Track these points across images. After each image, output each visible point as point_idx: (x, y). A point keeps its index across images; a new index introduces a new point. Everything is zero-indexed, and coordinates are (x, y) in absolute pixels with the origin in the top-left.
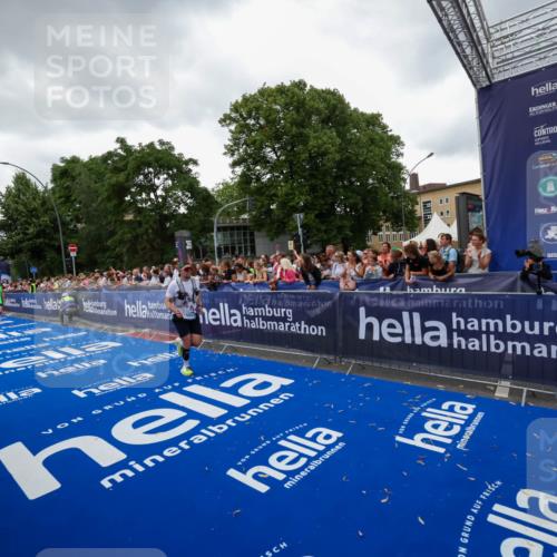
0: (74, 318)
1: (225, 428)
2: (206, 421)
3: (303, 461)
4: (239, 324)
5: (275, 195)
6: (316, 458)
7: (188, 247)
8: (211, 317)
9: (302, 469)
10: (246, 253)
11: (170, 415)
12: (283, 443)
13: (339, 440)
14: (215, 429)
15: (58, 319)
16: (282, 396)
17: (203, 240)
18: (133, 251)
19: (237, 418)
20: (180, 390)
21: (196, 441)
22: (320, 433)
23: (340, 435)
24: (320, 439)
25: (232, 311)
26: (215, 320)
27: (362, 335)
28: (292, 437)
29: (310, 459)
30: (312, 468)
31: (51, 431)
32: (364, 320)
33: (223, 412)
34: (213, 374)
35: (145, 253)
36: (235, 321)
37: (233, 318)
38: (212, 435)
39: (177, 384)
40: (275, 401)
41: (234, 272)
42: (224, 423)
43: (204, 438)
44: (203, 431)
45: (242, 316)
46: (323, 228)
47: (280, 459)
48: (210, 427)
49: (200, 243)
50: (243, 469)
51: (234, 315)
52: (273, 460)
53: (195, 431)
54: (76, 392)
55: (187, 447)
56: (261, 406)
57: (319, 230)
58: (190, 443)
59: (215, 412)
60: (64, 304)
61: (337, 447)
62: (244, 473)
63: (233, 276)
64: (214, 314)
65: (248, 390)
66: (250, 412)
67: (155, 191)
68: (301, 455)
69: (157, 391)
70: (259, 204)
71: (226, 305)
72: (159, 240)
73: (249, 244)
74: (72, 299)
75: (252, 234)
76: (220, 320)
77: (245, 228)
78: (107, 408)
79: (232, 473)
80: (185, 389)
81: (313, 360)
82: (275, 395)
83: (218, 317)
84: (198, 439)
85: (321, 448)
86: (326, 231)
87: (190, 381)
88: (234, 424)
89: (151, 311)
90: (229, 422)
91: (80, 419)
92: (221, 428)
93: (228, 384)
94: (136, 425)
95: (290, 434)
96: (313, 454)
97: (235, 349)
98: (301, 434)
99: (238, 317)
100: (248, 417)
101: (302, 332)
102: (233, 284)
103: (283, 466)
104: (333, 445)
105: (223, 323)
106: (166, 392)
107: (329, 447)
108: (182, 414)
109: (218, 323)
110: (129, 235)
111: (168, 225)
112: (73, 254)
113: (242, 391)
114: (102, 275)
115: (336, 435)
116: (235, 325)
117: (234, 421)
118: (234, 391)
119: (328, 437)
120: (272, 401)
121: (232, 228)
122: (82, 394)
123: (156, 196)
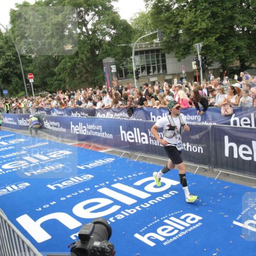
0: (39, 132)
1: (135, 211)
2: (124, 207)
3: (176, 231)
4: (147, 142)
5: (181, 23)
6: (183, 230)
7: (112, 71)
8: (128, 137)
9: (174, 236)
10: (159, 71)
11: (104, 202)
12: (166, 221)
13: (199, 221)
14: (129, 211)
15: (29, 131)
16: (170, 193)
17: (124, 63)
18: (73, 75)
19: (142, 205)
20: (109, 187)
21: (118, 218)
22: (189, 216)
23: (201, 218)
24: (188, 220)
25: (142, 134)
26: (131, 139)
27: (227, 154)
28: (172, 218)
29: (180, 231)
30: (180, 235)
31: (40, 209)
32: (227, 145)
33: (134, 201)
34: (130, 176)
35: (82, 76)
36: (144, 140)
37: (143, 138)
38: (127, 215)
39: (107, 183)
40: (166, 196)
41: (145, 100)
42: (134, 208)
43: (123, 217)
44: (123, 212)
45: (148, 137)
46: (222, 49)
47: (163, 230)
48: (127, 210)
49: (123, 65)
50: (143, 234)
51: (144, 136)
52: (159, 230)
53: (118, 212)
54: (49, 186)
55: (113, 221)
56: (157, 199)
57: (218, 51)
58: (115, 219)
59: (129, 201)
60: (32, 122)
61: (197, 225)
62: (143, 236)
63: (145, 102)
64: (130, 135)
65: (150, 188)
66: (150, 202)
67: (86, 26)
68: (176, 228)
69: (96, 186)
70: (168, 31)
71: (138, 129)
72: (91, 65)
73: (161, 64)
74: (36, 119)
75: (163, 56)
76: (134, 139)
77: (158, 51)
78: (69, 196)
79: (137, 236)
80: (112, 186)
81: (195, 168)
82: (166, 192)
83: (133, 137)
84: (119, 217)
85: (187, 225)
86: (224, 52)
87: (115, 180)
88: (140, 209)
89: (89, 130)
90: (138, 208)
91: (55, 203)
92: (132, 211)
93: (139, 183)
94: (86, 207)
95: (171, 216)
96: (182, 228)
97: (145, 158)
98: (178, 217)
99: (146, 138)
100: (148, 205)
101: (188, 150)
102: (145, 108)
103: (164, 233)
104: (194, 224)
105: (137, 141)
106: (101, 187)
107: (192, 225)
108: (111, 202)
109: (133, 141)
110: (69, 64)
111: (97, 52)
112: (31, 81)
113: (146, 188)
114: (53, 99)
115: (198, 218)
116: (144, 143)
117: (141, 207)
118: (141, 188)
119: (193, 219)
120: (164, 196)
121: (147, 52)
122: (52, 187)
123: (87, 29)
